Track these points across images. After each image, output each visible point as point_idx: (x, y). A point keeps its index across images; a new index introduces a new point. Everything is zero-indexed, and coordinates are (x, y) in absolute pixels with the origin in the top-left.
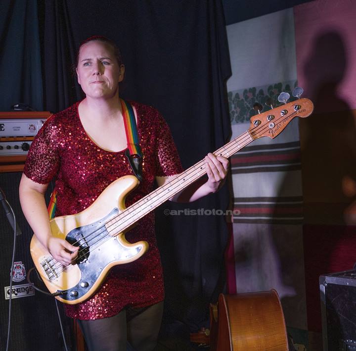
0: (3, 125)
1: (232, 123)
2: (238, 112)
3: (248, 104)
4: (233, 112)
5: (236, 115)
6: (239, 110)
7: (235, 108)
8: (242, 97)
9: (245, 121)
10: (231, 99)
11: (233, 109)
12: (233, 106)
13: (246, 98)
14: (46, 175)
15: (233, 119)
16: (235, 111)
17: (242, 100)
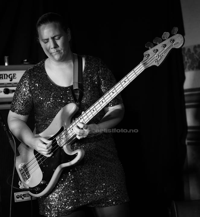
0: (15, 74)
1: (185, 70)
2: (190, 63)
3: (197, 56)
4: (186, 63)
5: (188, 64)
6: (190, 61)
7: (188, 59)
8: (192, 51)
9: (195, 69)
10: (184, 53)
11: (186, 60)
12: (186, 58)
13: (196, 51)
14: (25, 108)
15: (186, 68)
16: (187, 61)
17: (193, 54)
